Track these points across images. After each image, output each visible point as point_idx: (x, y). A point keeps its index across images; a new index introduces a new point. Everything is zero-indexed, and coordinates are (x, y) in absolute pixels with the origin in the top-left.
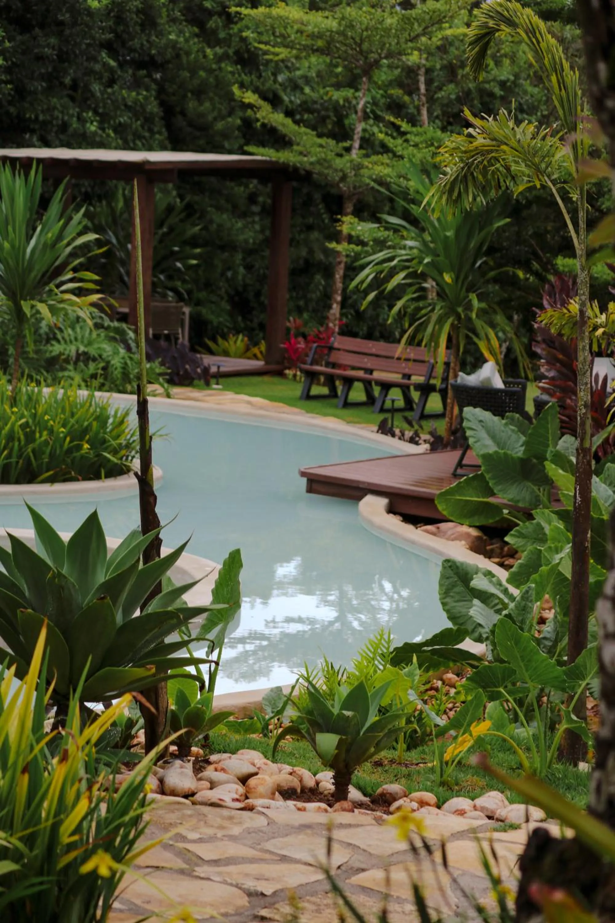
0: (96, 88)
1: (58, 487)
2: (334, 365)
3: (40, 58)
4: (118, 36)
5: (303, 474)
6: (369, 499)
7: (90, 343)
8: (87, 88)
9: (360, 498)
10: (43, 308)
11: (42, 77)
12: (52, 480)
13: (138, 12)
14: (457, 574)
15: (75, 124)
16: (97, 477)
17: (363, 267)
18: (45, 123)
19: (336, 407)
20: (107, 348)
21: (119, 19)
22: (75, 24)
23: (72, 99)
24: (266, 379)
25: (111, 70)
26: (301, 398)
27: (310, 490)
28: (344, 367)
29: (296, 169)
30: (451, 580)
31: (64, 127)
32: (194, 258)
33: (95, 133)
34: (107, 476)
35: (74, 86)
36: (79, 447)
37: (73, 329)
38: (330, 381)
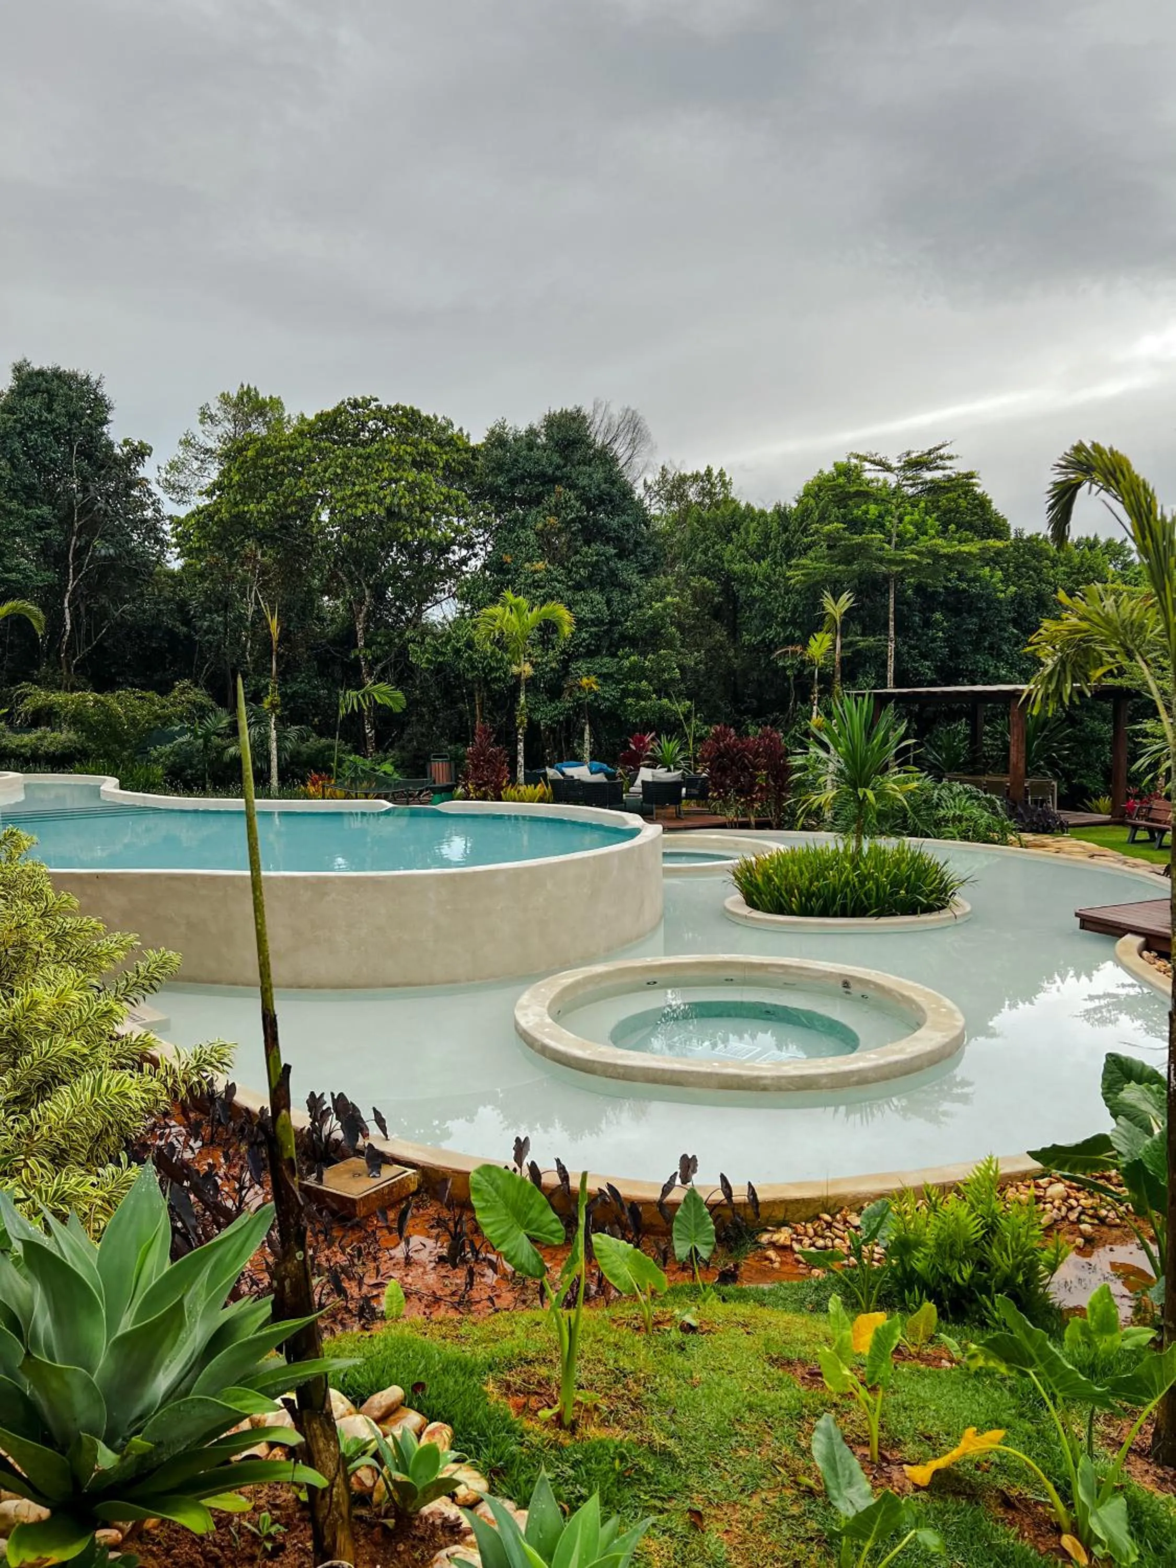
0: (1005, 648)
1: (883, 920)
2: (1153, 820)
3: (968, 631)
4: (1020, 614)
5: (1077, 915)
6: (1128, 937)
7: (964, 809)
8: (1000, 649)
9: (1121, 936)
10: (870, 795)
11: (970, 643)
12: (879, 915)
13: (1033, 599)
14: (1121, 1069)
15: (992, 670)
16: (914, 913)
17: (1142, 755)
18: (972, 671)
19: (1153, 849)
20: (976, 812)
21: (1021, 604)
22: (988, 609)
23: (992, 655)
24: (1110, 827)
25: (1017, 636)
26: (1128, 842)
27: (1082, 927)
28: (1159, 821)
29: (1128, 690)
30: (1114, 1075)
31: (986, 673)
32: (1066, 749)
33: (1006, 676)
34: (923, 912)
35: (991, 647)
36: (898, 893)
37: (954, 800)
38: (1151, 830)
